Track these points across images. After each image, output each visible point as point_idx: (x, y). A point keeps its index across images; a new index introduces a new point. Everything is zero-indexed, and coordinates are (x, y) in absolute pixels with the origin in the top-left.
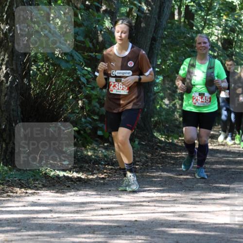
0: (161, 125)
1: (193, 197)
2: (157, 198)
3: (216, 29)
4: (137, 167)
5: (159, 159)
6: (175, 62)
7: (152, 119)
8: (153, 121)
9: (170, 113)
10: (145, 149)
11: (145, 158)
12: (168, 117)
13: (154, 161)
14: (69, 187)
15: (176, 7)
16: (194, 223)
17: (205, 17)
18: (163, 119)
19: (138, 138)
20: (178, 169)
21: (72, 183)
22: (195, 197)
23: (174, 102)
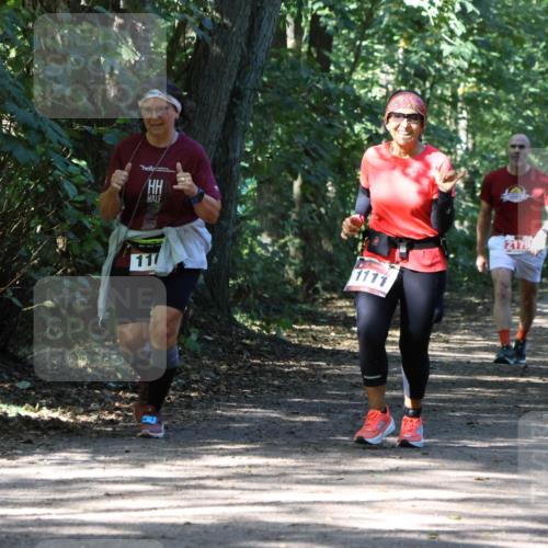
0: (251, 296)
1: (323, 468)
2: (239, 470)
3: (383, 72)
4: (192, 394)
5: (246, 375)
6: (288, 147)
7: (231, 282)
8: (234, 285)
9: (274, 266)
10: (213, 352)
11: (213, 375)
12: (269, 275)
13: (234, 382)
14: (29, 442)
15: (289, 19)
16: (324, 530)
17: (358, 43)
18: (257, 282)
19: (196, 327)
20: (289, 400)
21: (39, 433)
22: (327, 467)
23: (282, 241)
